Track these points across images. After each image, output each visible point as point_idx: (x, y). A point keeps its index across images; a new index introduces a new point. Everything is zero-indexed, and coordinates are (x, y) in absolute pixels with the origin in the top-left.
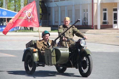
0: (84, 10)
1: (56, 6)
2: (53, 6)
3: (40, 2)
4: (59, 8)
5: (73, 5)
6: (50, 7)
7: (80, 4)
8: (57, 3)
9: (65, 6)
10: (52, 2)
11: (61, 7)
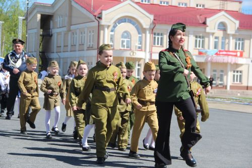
0: (89, 63)
1: (58, 57)
2: (55, 57)
3: (40, 52)
4: (61, 60)
5: (76, 57)
6: (51, 59)
7: (84, 57)
8: (59, 53)
9: (68, 58)
10: (54, 53)
11: (63, 58)
